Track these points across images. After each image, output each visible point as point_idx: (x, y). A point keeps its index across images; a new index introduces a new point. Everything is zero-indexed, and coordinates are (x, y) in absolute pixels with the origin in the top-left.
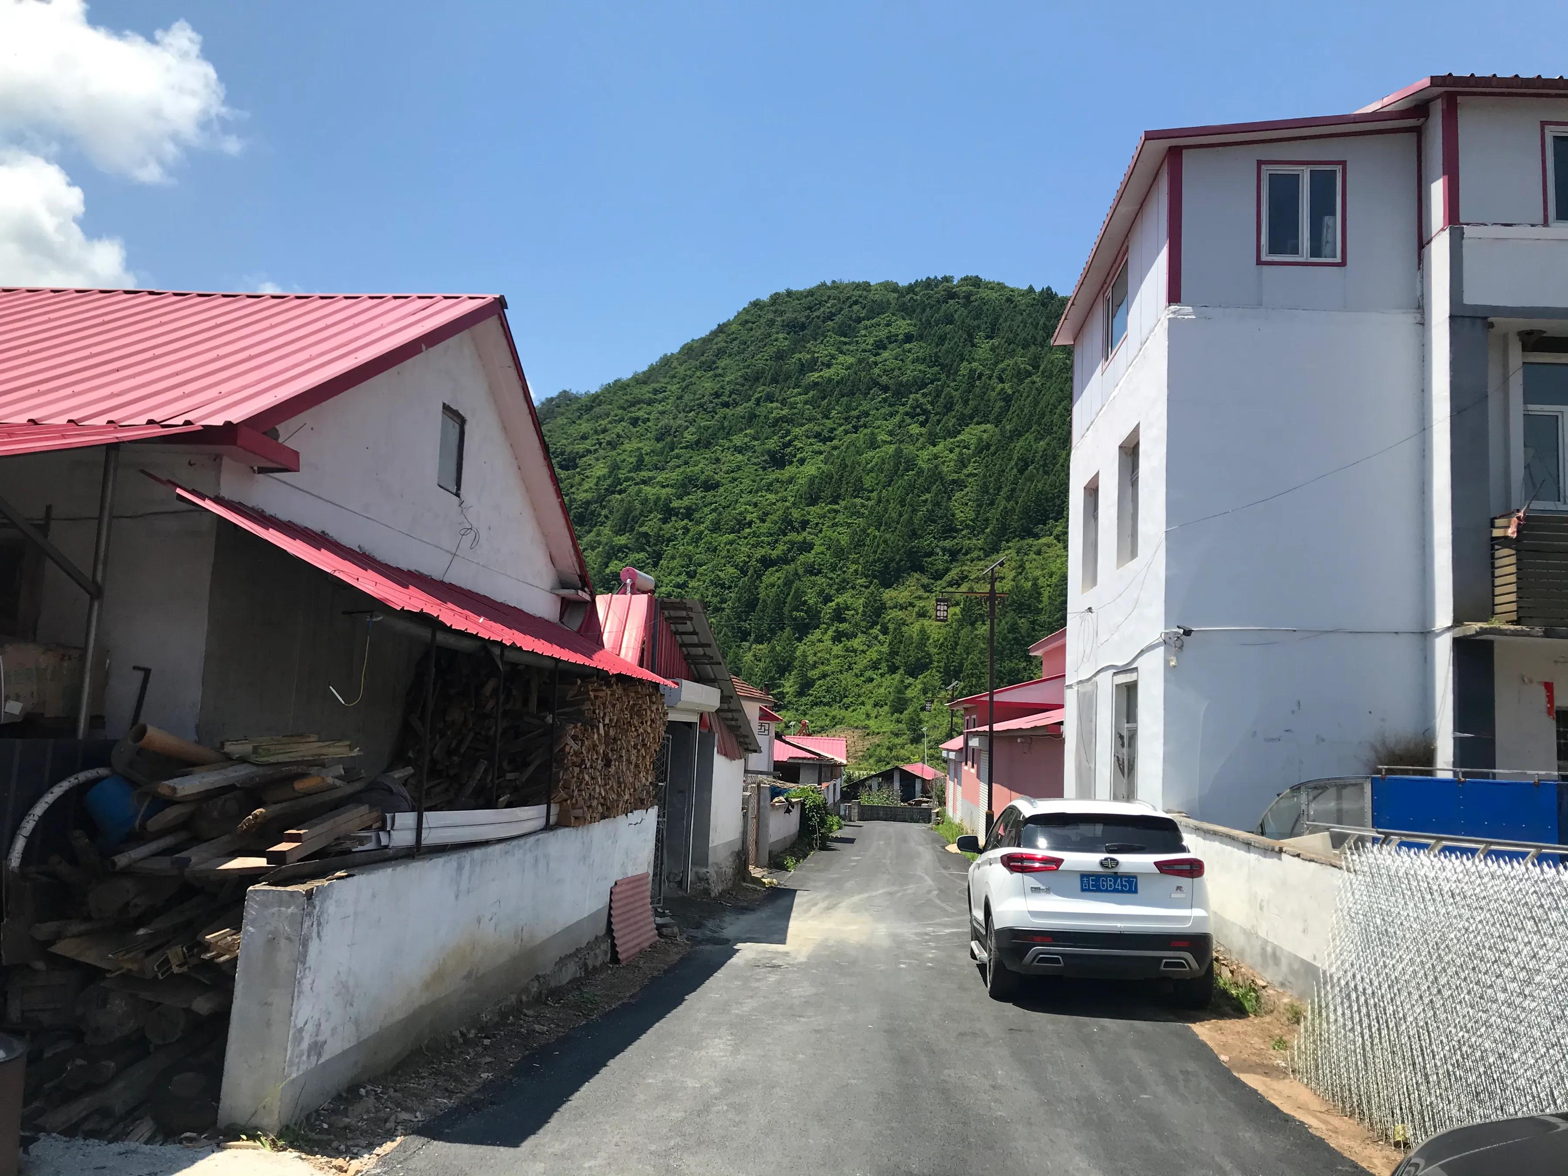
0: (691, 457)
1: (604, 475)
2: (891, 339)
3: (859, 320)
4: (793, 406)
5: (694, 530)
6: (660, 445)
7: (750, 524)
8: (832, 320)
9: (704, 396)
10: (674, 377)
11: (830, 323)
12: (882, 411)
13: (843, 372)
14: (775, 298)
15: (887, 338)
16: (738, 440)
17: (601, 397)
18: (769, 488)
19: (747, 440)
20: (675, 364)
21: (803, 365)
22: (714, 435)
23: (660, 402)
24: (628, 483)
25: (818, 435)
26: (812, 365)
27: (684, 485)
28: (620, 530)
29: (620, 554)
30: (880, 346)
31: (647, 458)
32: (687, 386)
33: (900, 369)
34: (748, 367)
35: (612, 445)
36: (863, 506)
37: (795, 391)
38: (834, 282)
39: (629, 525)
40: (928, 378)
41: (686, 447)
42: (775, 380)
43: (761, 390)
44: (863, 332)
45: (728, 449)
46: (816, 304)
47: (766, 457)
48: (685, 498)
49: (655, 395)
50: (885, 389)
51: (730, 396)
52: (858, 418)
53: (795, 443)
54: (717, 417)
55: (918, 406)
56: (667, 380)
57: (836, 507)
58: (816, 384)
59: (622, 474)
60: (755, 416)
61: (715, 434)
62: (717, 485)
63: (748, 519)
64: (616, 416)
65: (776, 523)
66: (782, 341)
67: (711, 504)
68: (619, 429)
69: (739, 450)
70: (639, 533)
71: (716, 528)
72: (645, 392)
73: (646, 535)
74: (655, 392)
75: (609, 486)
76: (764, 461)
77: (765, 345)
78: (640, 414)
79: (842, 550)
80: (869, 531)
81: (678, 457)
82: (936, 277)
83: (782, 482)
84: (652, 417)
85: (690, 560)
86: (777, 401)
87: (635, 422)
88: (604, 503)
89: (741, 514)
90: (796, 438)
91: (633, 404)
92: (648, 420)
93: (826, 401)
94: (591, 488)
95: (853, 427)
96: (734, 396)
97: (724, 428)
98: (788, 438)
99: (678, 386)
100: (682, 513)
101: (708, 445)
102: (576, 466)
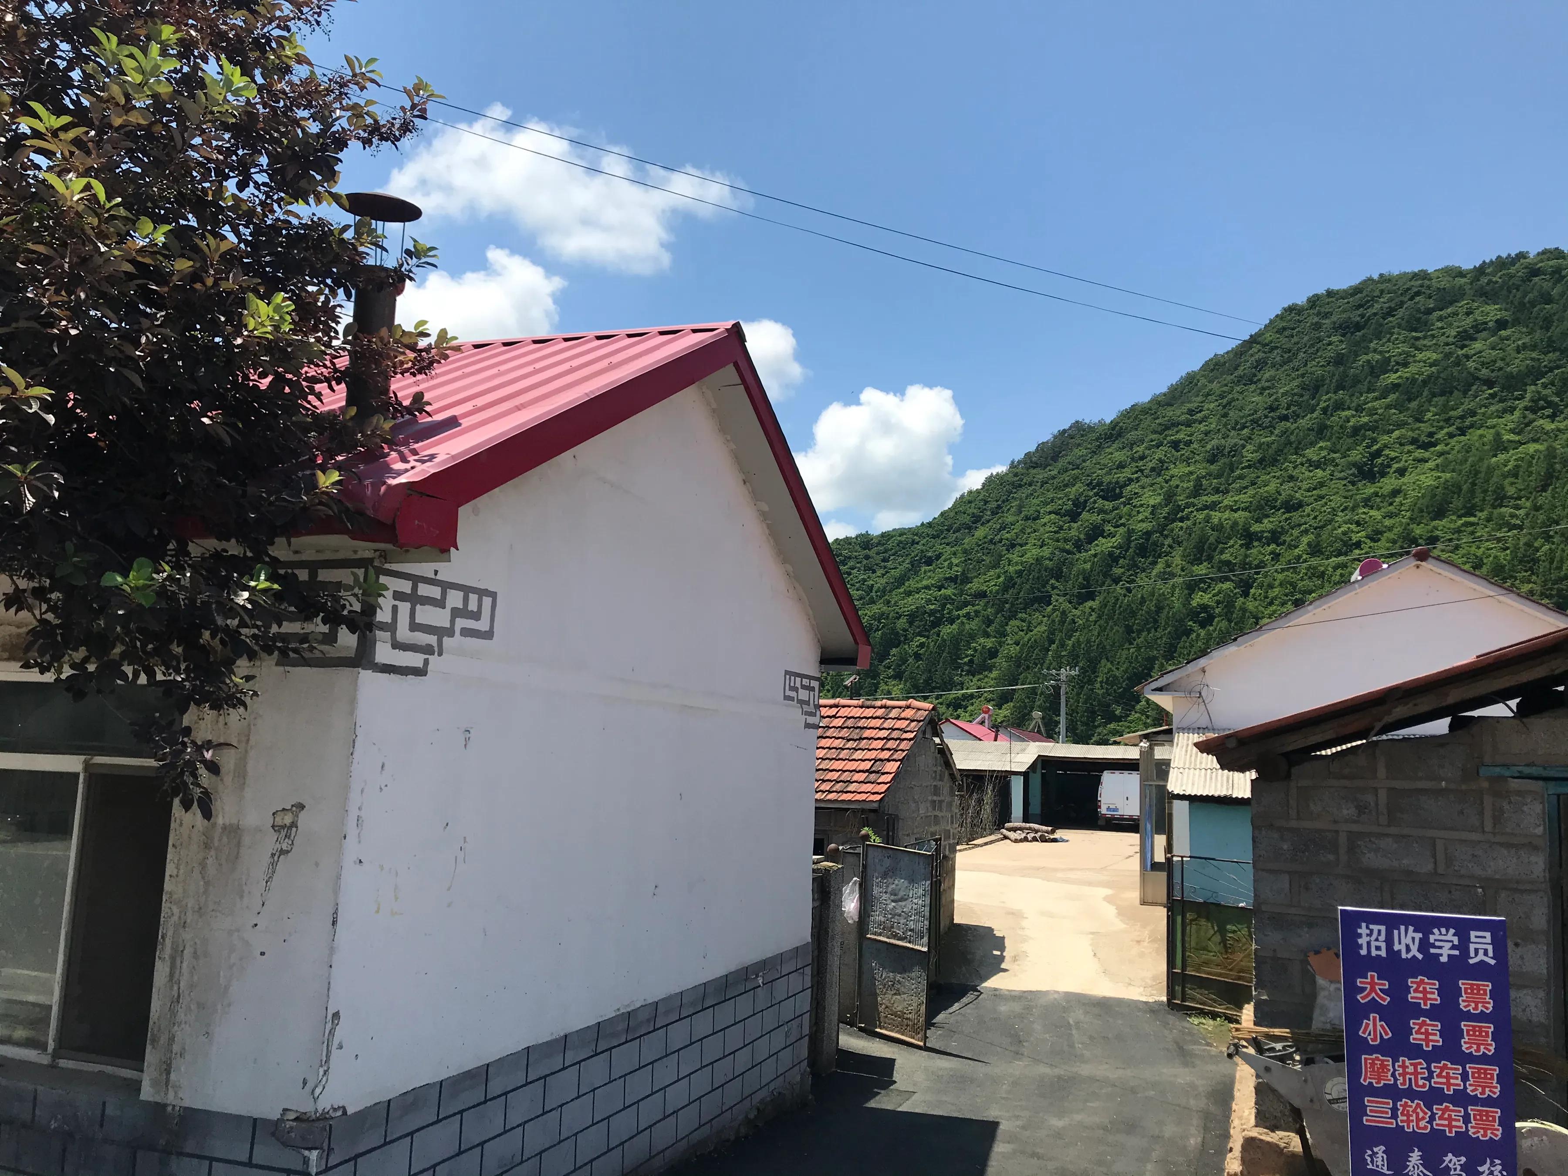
0: (1259, 477)
1: (1160, 504)
2: (1479, 327)
3: (1429, 312)
4: (1372, 412)
5: (1288, 555)
6: (1213, 468)
7: (1358, 545)
8: (1393, 316)
9: (1256, 412)
10: (1208, 395)
11: (1391, 319)
12: (1493, 408)
13: (1427, 371)
14: (1314, 301)
15: (1472, 327)
16: (1311, 453)
17: (1121, 424)
18: (1367, 502)
19: (1324, 453)
20: (1203, 381)
21: (1372, 367)
22: (1279, 452)
23: (1200, 423)
24: (1190, 510)
25: (1414, 441)
26: (1384, 366)
27: (1260, 507)
28: (1195, 560)
29: (1202, 585)
30: (1465, 337)
31: (1204, 482)
32: (1229, 403)
33: (1503, 359)
34: (1303, 376)
35: (1158, 471)
36: (1513, 516)
37: (1371, 395)
38: (1381, 275)
39: (1205, 554)
40: (1545, 366)
41: (1249, 467)
42: (1340, 387)
43: (1325, 400)
44: (1439, 324)
45: (1302, 464)
46: (1368, 301)
47: (1354, 470)
48: (1266, 521)
49: (1192, 415)
50: (1490, 384)
51: (1287, 409)
52: (1462, 417)
53: (1386, 452)
54: (1276, 432)
55: (1540, 399)
56: (1200, 399)
57: (1472, 519)
58: (1395, 387)
59: (1181, 500)
60: (1326, 427)
61: (1282, 451)
62: (1300, 505)
63: (1354, 540)
64: (1152, 441)
65: (1394, 542)
66: (1338, 344)
67: (1300, 525)
68: (1159, 454)
69: (1317, 465)
70: (1221, 562)
71: (1315, 550)
72: (1178, 413)
73: (1228, 563)
74: (1191, 412)
75: (1168, 513)
76: (1351, 475)
77: (1317, 351)
78: (1181, 436)
79: (1503, 567)
80: (1536, 545)
81: (1241, 477)
82: (1509, 255)
83: (1383, 496)
84: (1193, 438)
85: (1294, 588)
86: (1349, 408)
87: (1175, 445)
88: (1165, 532)
89: (1344, 533)
90: (1386, 446)
91: (1167, 428)
92: (1191, 442)
93: (1416, 403)
94: (1146, 518)
95: (1457, 428)
96: (1293, 408)
97: (1291, 443)
98: (1375, 447)
99: (1217, 403)
100: (1266, 538)
101: (1274, 462)
102: (1120, 496)
